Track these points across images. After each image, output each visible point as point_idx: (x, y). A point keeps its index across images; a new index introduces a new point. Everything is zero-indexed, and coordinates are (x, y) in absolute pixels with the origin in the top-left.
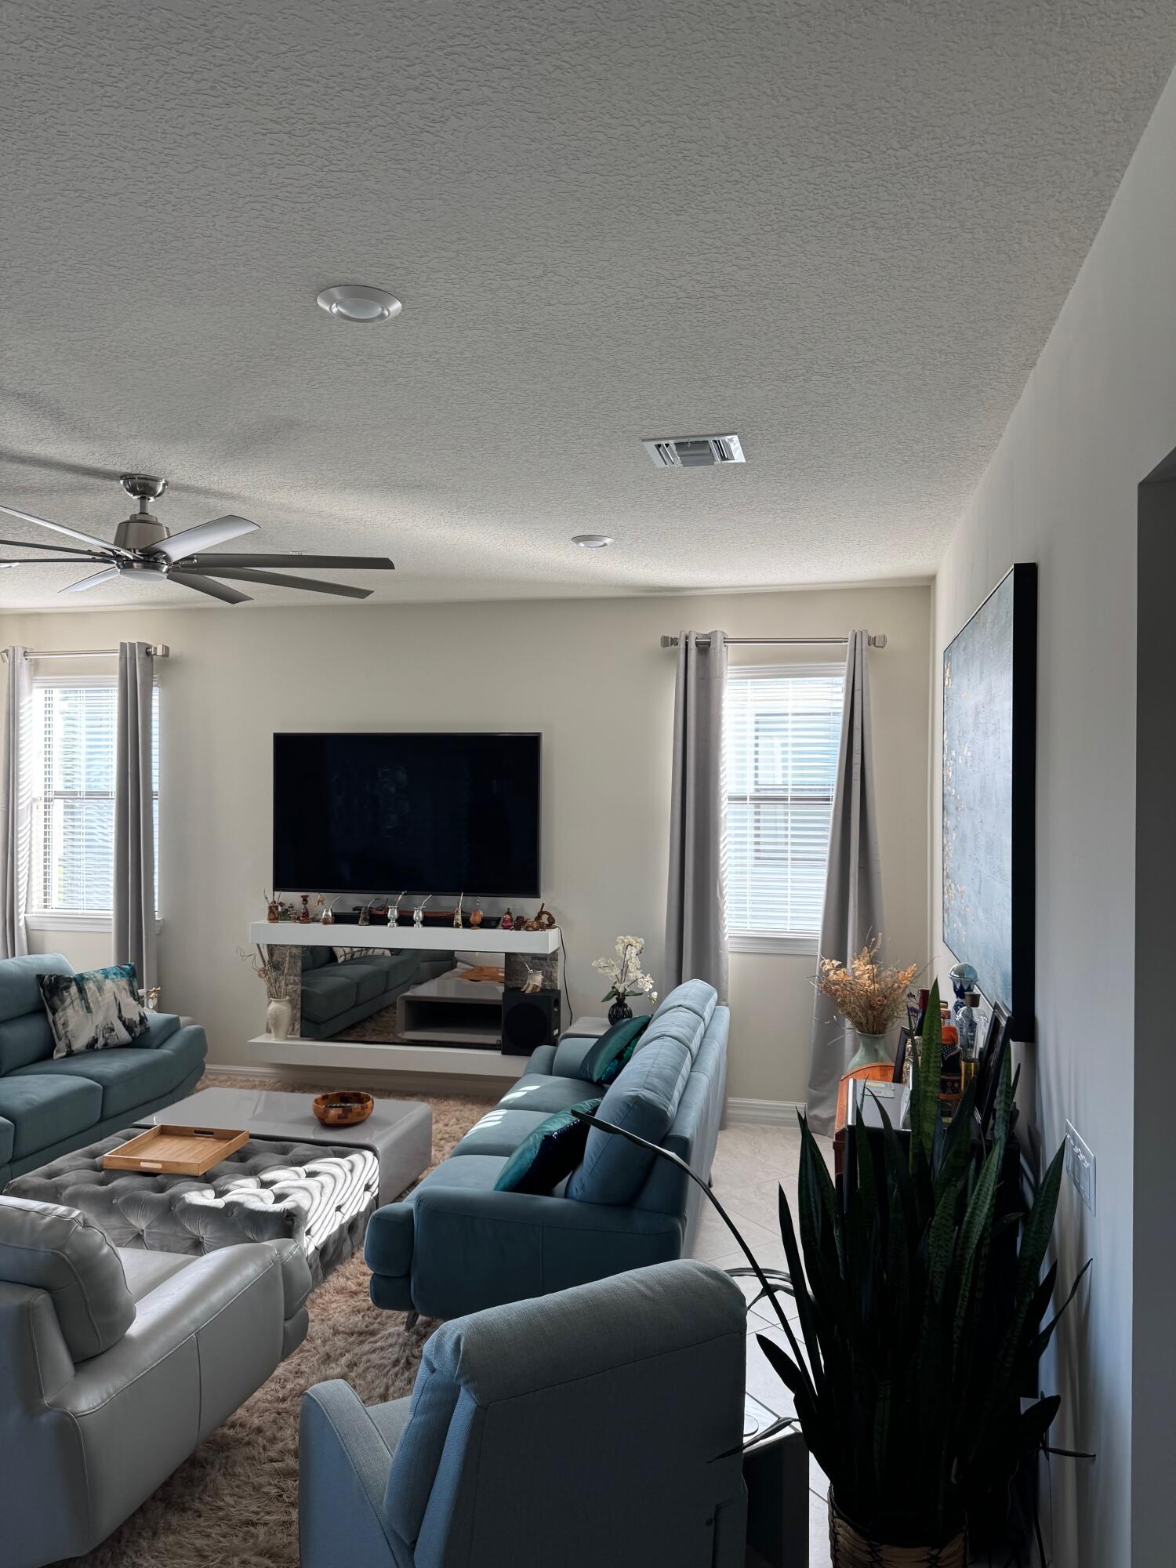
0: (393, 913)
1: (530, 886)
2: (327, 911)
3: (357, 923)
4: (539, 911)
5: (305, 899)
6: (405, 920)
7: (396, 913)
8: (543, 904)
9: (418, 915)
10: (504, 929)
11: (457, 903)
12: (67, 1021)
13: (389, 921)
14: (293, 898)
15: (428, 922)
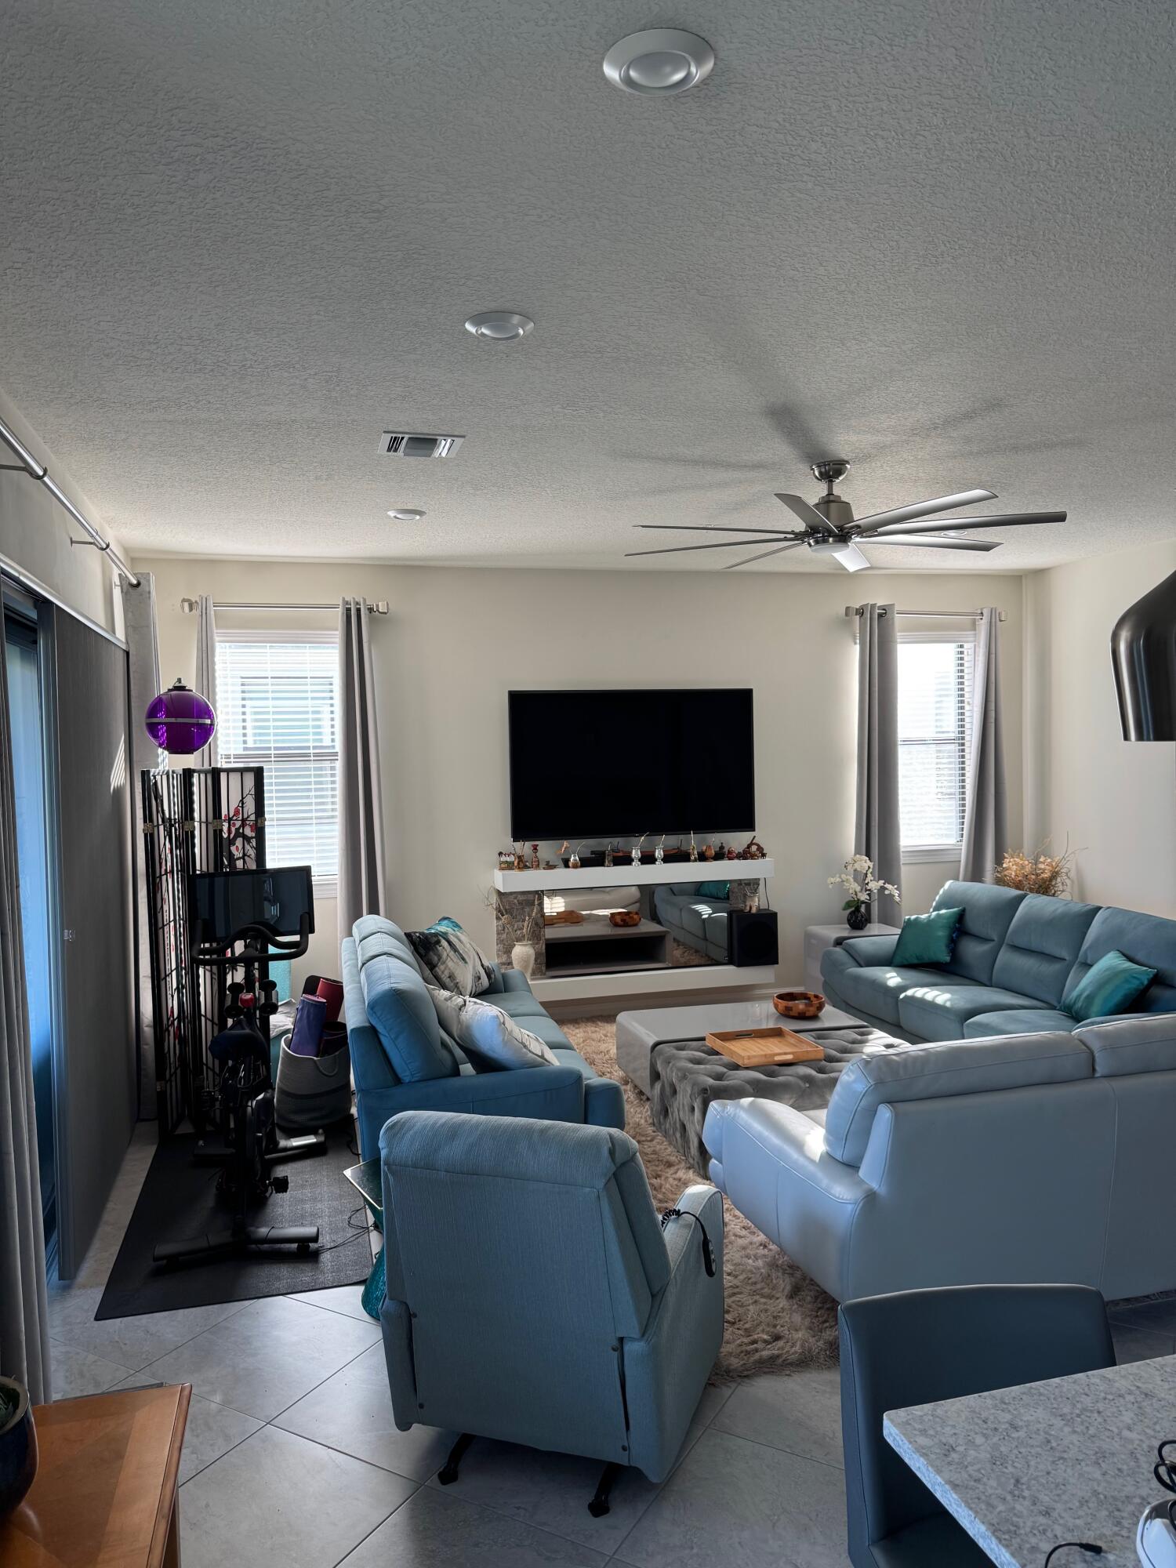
0: (636, 854)
1: (746, 821)
2: (575, 856)
3: (602, 864)
4: (749, 843)
5: (535, 848)
6: (648, 859)
7: (639, 853)
8: (755, 837)
9: (659, 853)
10: (730, 859)
11: (693, 841)
12: (453, 974)
13: (633, 860)
14: (525, 848)
15: (667, 859)
